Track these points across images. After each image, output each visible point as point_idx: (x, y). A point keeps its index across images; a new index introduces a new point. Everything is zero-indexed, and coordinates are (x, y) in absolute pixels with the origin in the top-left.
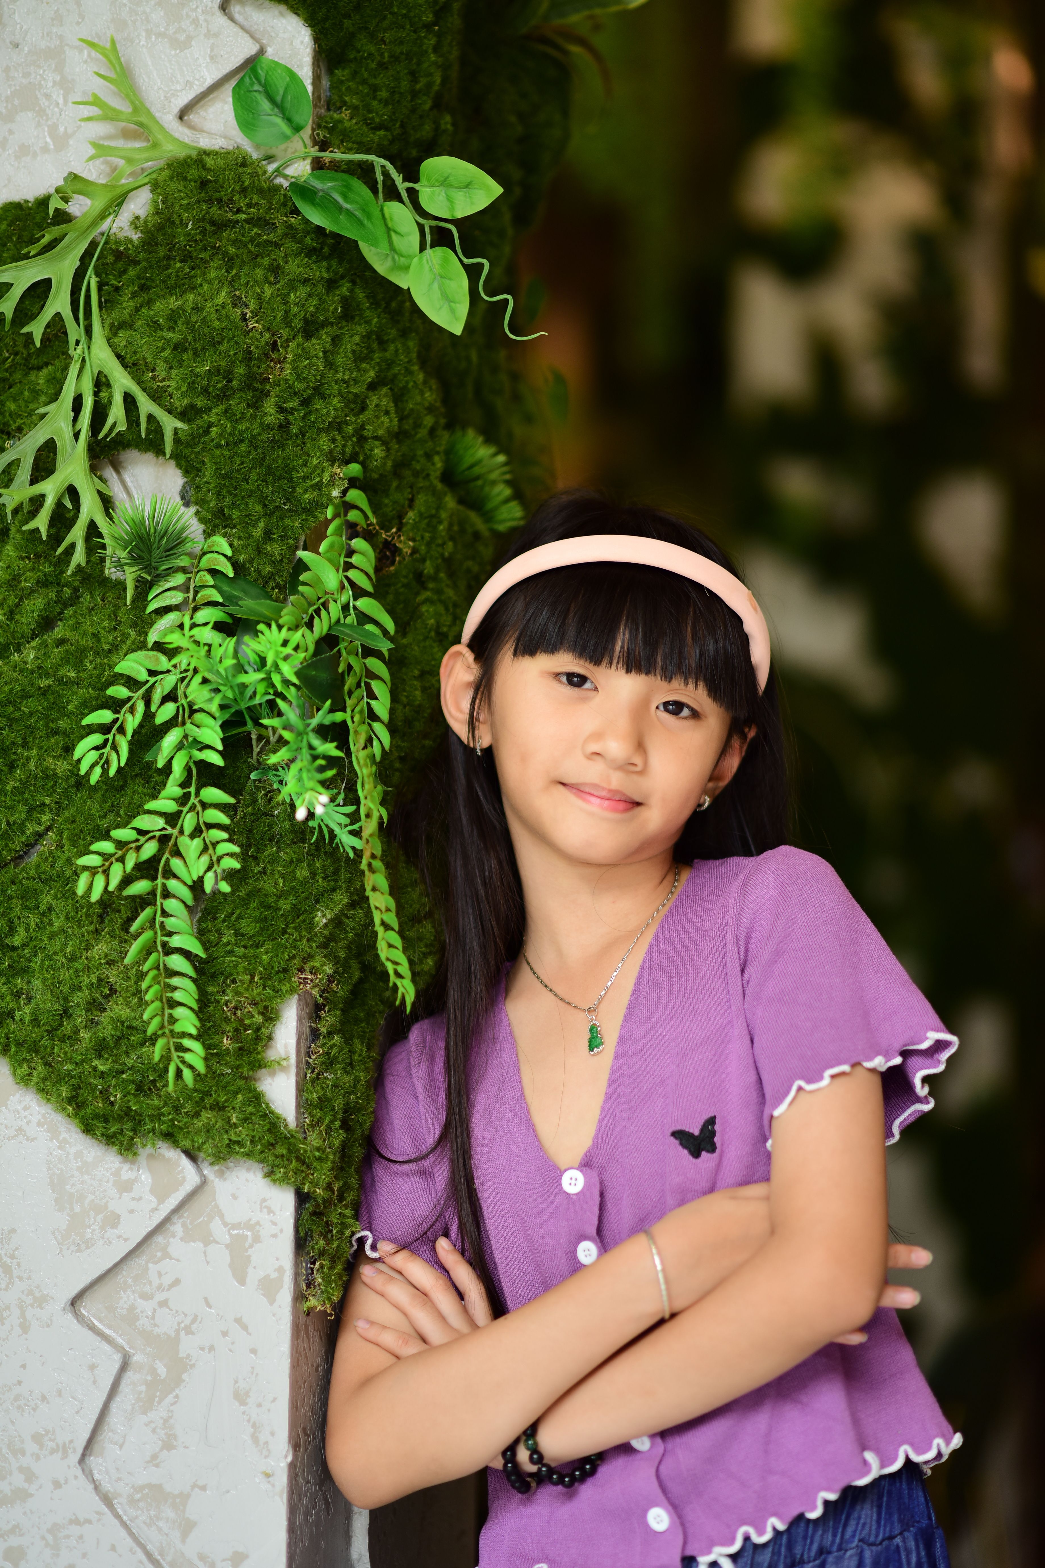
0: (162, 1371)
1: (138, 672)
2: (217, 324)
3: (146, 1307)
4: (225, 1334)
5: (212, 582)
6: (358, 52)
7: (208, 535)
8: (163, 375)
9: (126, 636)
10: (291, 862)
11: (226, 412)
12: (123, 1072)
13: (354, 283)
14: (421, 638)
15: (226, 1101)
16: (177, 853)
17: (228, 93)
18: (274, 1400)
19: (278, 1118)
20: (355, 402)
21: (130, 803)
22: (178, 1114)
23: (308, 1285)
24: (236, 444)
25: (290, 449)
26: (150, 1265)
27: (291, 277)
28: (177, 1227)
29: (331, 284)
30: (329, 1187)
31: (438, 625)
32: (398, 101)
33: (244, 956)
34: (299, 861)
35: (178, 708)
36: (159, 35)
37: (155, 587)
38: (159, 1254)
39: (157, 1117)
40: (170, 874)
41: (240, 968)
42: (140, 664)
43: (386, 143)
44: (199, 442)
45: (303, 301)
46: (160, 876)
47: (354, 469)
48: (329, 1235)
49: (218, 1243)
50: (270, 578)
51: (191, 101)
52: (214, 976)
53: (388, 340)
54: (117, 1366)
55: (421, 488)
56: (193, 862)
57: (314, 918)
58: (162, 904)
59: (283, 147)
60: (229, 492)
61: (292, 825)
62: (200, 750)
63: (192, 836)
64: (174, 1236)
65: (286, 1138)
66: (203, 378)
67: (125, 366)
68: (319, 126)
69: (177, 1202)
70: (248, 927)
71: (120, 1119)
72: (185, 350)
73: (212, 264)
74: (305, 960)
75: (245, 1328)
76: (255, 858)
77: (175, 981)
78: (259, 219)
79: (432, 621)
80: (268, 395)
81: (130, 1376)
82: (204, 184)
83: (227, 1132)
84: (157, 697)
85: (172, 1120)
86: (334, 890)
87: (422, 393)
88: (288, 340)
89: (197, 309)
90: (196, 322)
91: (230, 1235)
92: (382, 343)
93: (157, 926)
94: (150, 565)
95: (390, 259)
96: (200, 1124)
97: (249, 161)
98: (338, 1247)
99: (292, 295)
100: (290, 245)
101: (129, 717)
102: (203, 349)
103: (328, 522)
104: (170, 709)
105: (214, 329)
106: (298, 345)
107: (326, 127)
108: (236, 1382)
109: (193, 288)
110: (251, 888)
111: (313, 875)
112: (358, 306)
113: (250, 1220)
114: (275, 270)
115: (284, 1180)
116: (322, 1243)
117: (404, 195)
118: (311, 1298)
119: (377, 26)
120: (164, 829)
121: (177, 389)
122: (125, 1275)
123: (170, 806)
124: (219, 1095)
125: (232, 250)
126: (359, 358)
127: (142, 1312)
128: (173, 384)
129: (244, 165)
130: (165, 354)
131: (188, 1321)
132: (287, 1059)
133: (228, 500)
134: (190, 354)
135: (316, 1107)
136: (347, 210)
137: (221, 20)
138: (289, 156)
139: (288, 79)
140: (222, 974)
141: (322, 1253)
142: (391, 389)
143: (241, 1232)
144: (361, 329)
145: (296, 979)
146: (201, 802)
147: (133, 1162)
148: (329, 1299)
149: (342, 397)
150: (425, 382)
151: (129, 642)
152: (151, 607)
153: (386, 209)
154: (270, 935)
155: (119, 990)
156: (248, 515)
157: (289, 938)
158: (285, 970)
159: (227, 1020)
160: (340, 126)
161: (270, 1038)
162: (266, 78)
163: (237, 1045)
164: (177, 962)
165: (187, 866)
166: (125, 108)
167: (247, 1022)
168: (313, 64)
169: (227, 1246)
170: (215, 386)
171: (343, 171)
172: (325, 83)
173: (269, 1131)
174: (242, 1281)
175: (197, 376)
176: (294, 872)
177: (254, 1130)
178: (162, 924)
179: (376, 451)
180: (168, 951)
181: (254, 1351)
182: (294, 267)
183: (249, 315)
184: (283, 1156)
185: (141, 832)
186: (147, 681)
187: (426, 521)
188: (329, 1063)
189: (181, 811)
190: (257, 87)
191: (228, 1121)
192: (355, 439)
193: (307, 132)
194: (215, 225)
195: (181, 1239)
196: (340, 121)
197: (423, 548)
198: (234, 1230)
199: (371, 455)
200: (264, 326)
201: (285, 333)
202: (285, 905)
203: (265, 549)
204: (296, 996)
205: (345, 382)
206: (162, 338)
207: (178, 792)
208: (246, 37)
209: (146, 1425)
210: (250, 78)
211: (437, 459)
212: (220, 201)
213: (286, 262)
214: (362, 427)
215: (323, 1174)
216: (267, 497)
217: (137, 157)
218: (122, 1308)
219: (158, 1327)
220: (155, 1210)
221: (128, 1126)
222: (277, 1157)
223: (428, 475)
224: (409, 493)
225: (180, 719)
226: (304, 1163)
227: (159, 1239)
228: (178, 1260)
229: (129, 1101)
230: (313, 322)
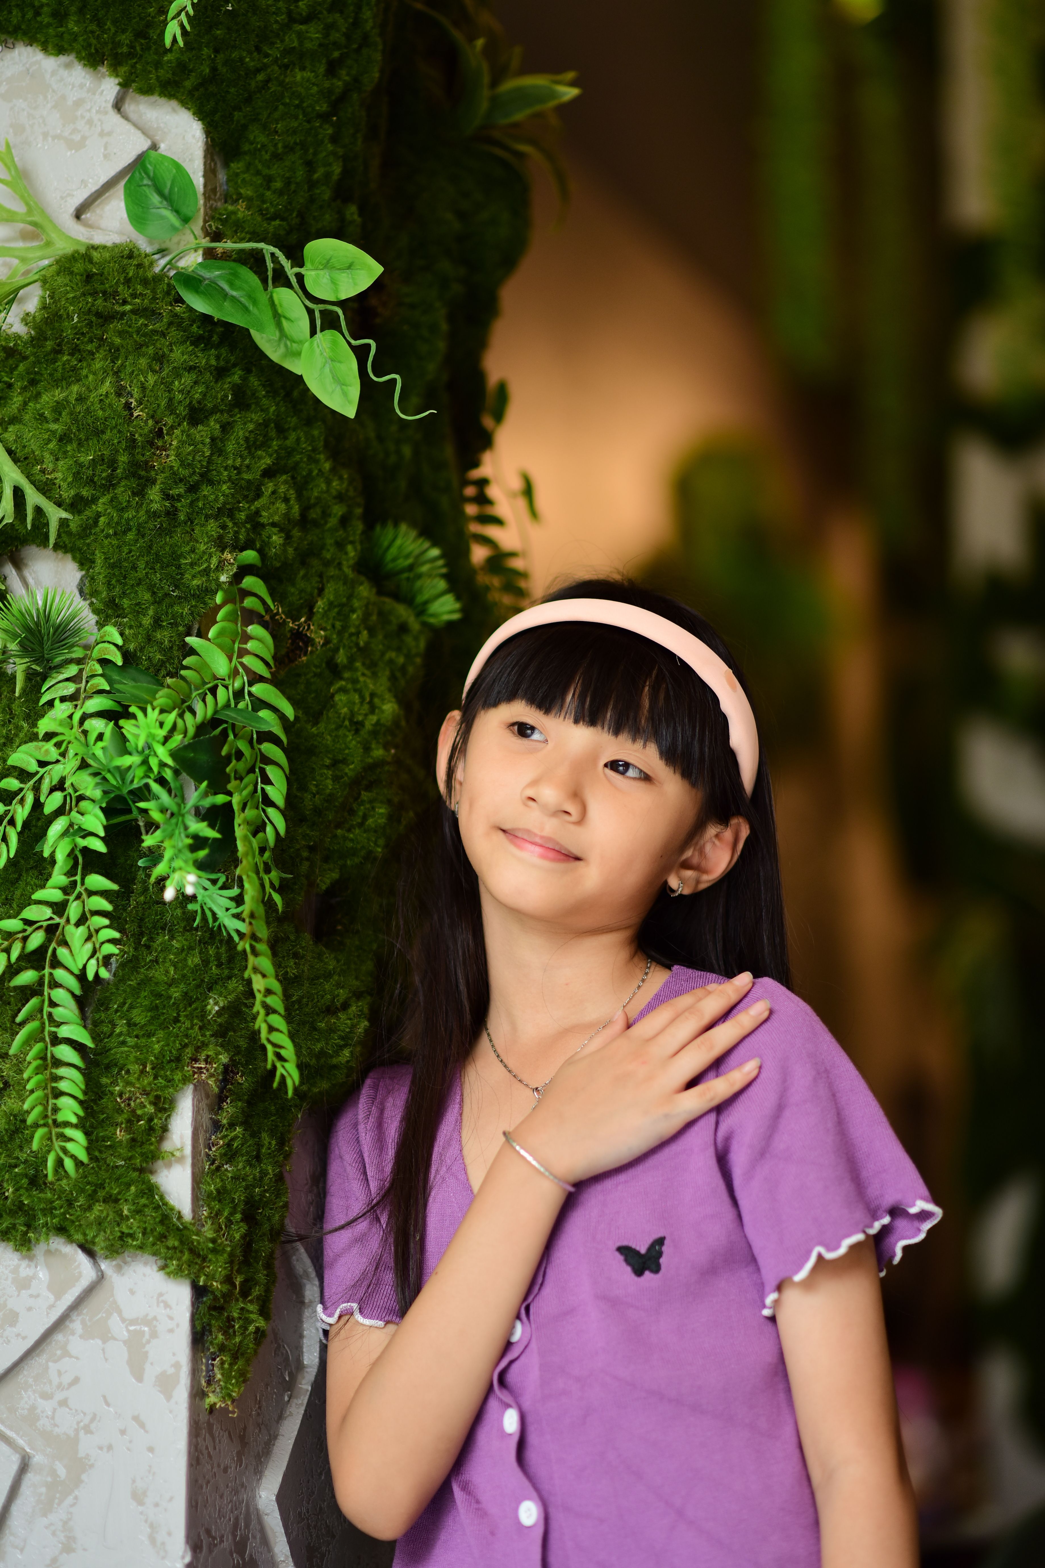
0: (62, 1472)
1: (28, 763)
2: (100, 413)
3: (46, 1406)
4: (123, 1432)
5: (100, 671)
6: (252, 144)
7: (101, 625)
8: (51, 467)
9: (19, 728)
10: (183, 950)
11: (112, 501)
12: (16, 1166)
13: (248, 371)
14: (333, 727)
15: (119, 1193)
16: (65, 943)
17: (120, 190)
18: (171, 1499)
19: (172, 1209)
20: (248, 489)
21: (22, 895)
22: (71, 1208)
23: (209, 1383)
24: (125, 533)
25: (178, 537)
26: (50, 1364)
27: (175, 365)
28: (76, 1324)
29: (221, 373)
30: (229, 1280)
31: (352, 714)
32: (294, 192)
33: (136, 1047)
34: (191, 948)
35: (65, 797)
36: (54, 137)
37: (49, 679)
38: (59, 1352)
39: (49, 1211)
40: (56, 963)
41: (132, 1058)
42: (31, 755)
43: (282, 232)
44: (91, 533)
45: (188, 388)
46: (47, 967)
47: (250, 556)
48: (231, 1331)
49: (115, 1339)
50: (161, 666)
51: (86, 200)
52: (108, 1067)
53: (289, 428)
54: (15, 1468)
55: (332, 577)
56: (77, 951)
57: (206, 1006)
58: (49, 994)
59: (175, 239)
60: (118, 581)
61: (184, 913)
62: (83, 837)
63: (78, 924)
64: (73, 1334)
65: (178, 1229)
66: (88, 468)
67: (16, 461)
68: (213, 218)
69: (73, 1299)
70: (139, 1017)
71: (12, 1213)
72: (70, 441)
73: (98, 355)
74: (198, 1049)
75: (142, 1425)
76: (148, 947)
77: (62, 1071)
78: (146, 309)
79: (345, 710)
80: (154, 482)
81: (30, 1478)
82: (89, 277)
83: (118, 1225)
84: (45, 787)
85: (64, 1214)
86: (229, 978)
87: (328, 482)
88: (172, 428)
89: (81, 399)
90: (79, 413)
91: (128, 1331)
92: (282, 431)
93: (45, 1017)
94: (43, 656)
95: (282, 346)
96: (92, 1217)
97: (136, 253)
98: (241, 1342)
99: (176, 383)
100: (174, 334)
101: (19, 808)
102: (87, 439)
103: (219, 607)
104: (57, 799)
105: (97, 419)
106: (183, 432)
107: (220, 220)
108: (134, 1481)
109: (78, 381)
110: (142, 977)
111: (206, 962)
112: (254, 394)
113: (147, 1315)
114: (160, 359)
115: (177, 1273)
116: (220, 1337)
117: (293, 280)
118: (210, 1395)
119: (269, 117)
120: (51, 919)
121: (64, 480)
122: (26, 1375)
123: (56, 895)
124: (112, 1188)
125: (118, 341)
126: (252, 446)
127: (43, 1412)
128: (59, 475)
129: (131, 256)
130: (51, 446)
131: (87, 1420)
132: (181, 1149)
133: (117, 590)
134: (75, 445)
135: (214, 1199)
136: (232, 296)
137: (114, 118)
138: (181, 248)
139: (174, 171)
140: (116, 1065)
141: (222, 1348)
142: (293, 478)
143: (138, 1327)
144: (256, 417)
145: (190, 1068)
146: (86, 889)
147: (31, 1258)
148: (230, 1395)
149: (233, 483)
150: (333, 470)
151: (22, 735)
152: (44, 699)
153: (275, 297)
154: (162, 1024)
155: (12, 1083)
156: (138, 604)
157: (180, 1028)
158: (178, 1059)
159: (120, 1111)
160: (233, 217)
161: (165, 1129)
162: (154, 172)
163: (128, 1137)
164: (65, 1053)
165: (73, 955)
166: (19, 208)
167: (139, 1112)
168: (205, 157)
169: (125, 1342)
170: (100, 476)
171: (235, 261)
172: (222, 176)
173: (162, 1222)
174: (140, 1378)
175: (81, 465)
176: (185, 960)
177: (145, 1222)
178: (50, 1015)
179: (274, 538)
180: (56, 1040)
181: (151, 1449)
182: (179, 355)
183: (134, 404)
184: (175, 1248)
185: (28, 922)
186: (37, 772)
187: (336, 610)
188: (230, 1154)
189: (67, 901)
190: (146, 182)
191: (119, 1213)
192: (248, 526)
193: (198, 225)
194: (102, 317)
195: (81, 1337)
196: (234, 213)
197: (335, 636)
198: (131, 1325)
199: (269, 543)
200: (147, 414)
201: (169, 420)
202: (176, 993)
203: (155, 637)
204: (191, 1087)
205: (235, 468)
206: (48, 430)
207: (63, 880)
208: (139, 134)
209: (46, 1528)
210: (140, 173)
211: (349, 548)
212: (104, 293)
213: (171, 351)
214: (257, 513)
215: (217, 1267)
216: (155, 584)
217: (31, 255)
218: (23, 1409)
219: (58, 1426)
220: (52, 1307)
221: (21, 1220)
222: (168, 1248)
223: (340, 564)
224: (317, 582)
225: (67, 808)
226: (199, 1256)
227: (59, 1337)
228: (77, 1358)
229: (21, 1195)
230: (201, 409)
